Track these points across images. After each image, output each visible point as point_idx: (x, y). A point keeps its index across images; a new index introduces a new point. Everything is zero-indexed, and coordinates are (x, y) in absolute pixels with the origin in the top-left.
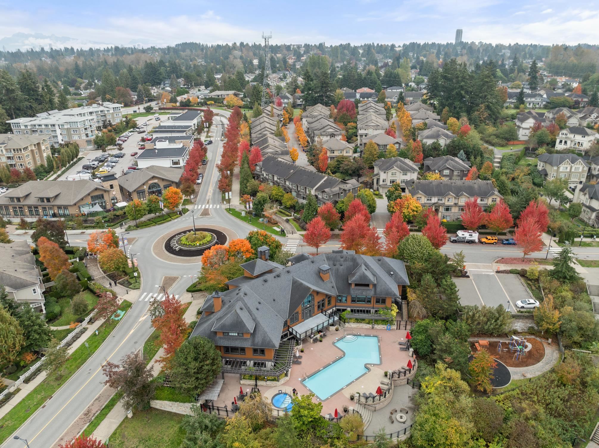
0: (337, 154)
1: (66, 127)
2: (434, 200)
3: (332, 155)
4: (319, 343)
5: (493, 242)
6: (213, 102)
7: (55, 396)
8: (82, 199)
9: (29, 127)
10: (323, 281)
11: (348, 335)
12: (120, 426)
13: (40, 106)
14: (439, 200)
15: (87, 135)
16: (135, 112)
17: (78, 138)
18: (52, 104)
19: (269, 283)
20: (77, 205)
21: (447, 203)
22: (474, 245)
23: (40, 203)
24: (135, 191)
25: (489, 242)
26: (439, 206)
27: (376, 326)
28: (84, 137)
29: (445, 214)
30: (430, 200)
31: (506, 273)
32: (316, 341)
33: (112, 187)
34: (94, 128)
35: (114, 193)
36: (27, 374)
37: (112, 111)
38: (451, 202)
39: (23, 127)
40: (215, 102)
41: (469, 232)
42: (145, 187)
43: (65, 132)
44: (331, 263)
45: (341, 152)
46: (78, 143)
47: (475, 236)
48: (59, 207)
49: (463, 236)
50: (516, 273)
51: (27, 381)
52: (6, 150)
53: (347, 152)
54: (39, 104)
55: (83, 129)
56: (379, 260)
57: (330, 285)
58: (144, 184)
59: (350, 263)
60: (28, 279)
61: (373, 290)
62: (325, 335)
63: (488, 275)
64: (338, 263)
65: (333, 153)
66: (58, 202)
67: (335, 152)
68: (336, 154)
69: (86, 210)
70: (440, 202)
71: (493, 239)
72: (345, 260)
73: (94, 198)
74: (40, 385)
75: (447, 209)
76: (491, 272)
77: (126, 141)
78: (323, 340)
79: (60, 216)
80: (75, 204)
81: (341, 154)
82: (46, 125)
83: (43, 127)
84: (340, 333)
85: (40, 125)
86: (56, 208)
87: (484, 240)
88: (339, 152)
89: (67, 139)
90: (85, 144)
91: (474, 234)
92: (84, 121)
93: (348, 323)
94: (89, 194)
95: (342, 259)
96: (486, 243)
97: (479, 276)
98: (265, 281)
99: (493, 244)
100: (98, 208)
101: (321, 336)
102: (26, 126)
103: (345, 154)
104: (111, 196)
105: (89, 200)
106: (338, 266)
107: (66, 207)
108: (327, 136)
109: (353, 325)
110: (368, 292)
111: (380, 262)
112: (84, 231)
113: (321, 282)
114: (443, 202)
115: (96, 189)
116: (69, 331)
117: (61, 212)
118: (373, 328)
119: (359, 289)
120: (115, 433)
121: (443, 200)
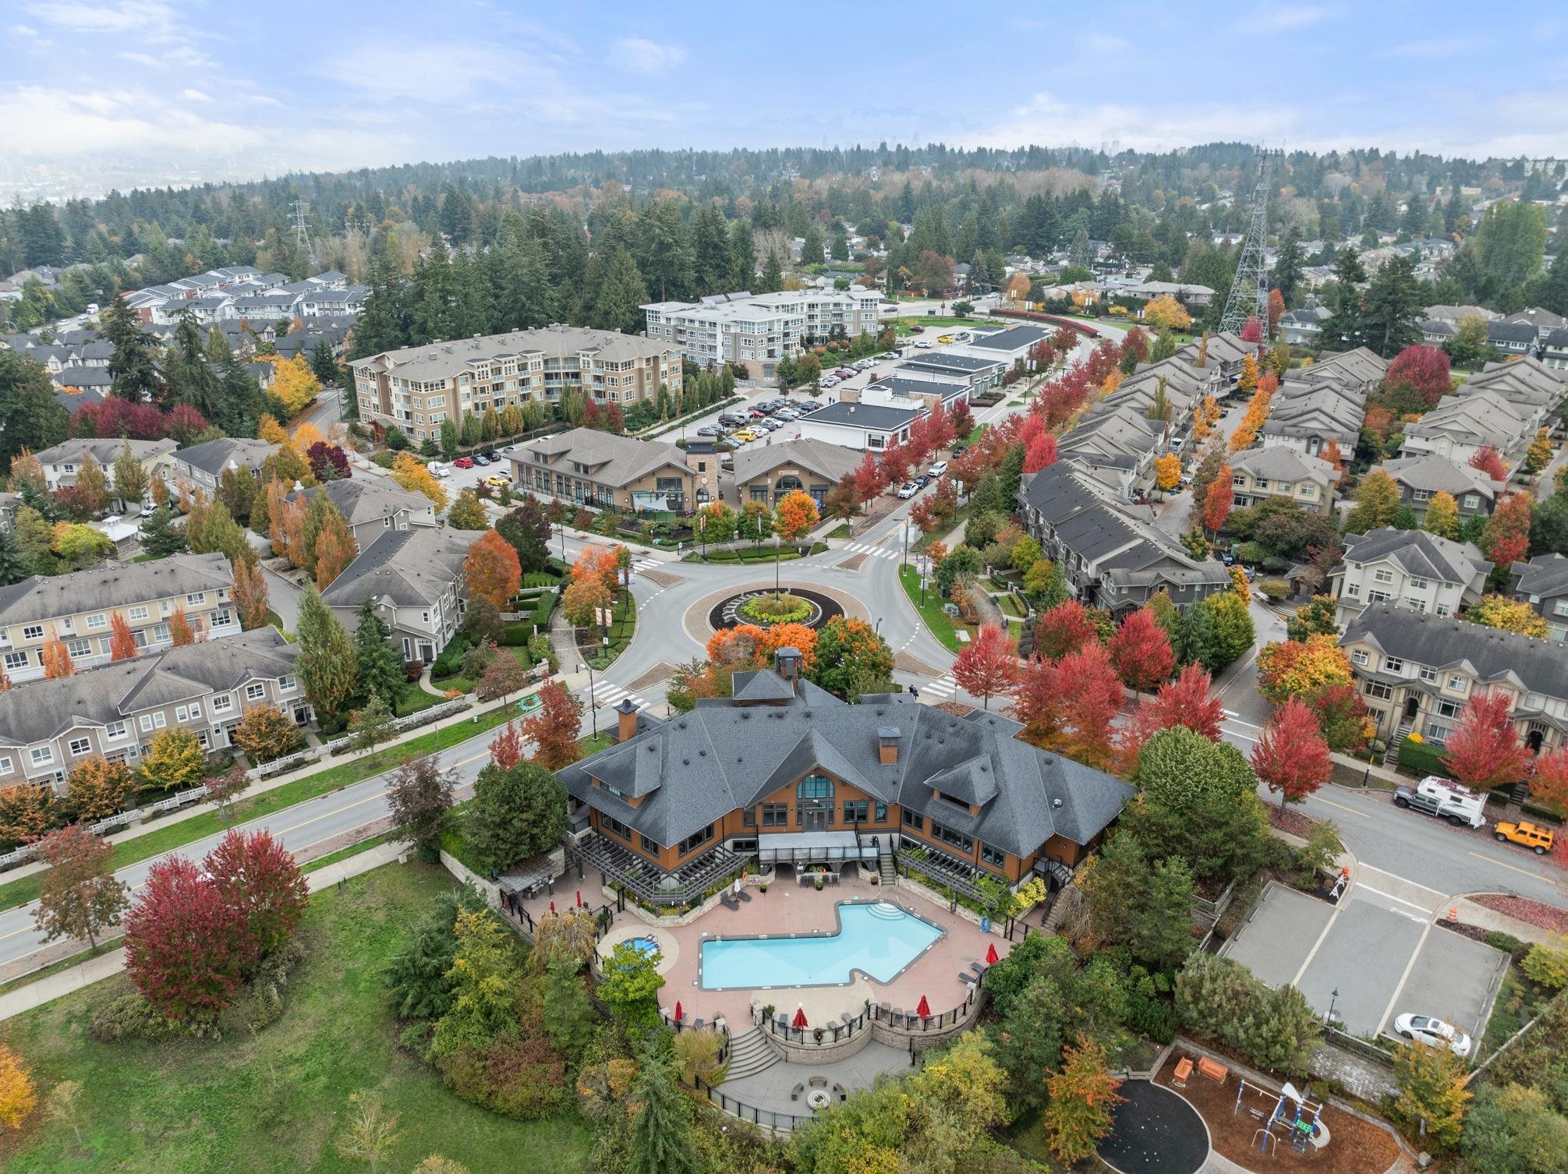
0: (1275, 492)
1: (733, 330)
2: (1410, 671)
3: (1261, 490)
4: (812, 891)
5: (1533, 842)
6: (1124, 310)
7: (349, 789)
8: (639, 480)
9: (673, 323)
10: (879, 761)
11: (886, 901)
12: (379, 868)
13: (720, 282)
14: (1424, 674)
15: (771, 354)
16: (931, 312)
17: (754, 358)
18: (744, 279)
19: (751, 722)
20: (630, 490)
21: (1446, 691)
22: (1464, 831)
23: (574, 473)
24: (745, 484)
25: (1520, 838)
26: (1420, 694)
27: (960, 909)
28: (763, 358)
29: (1440, 724)
30: (1398, 668)
31: (1471, 936)
32: (808, 883)
33: (702, 467)
34: (795, 339)
35: (704, 481)
36: (341, 742)
37: (856, 307)
38: (1461, 692)
39: (663, 321)
40: (1129, 309)
41: (1454, 790)
42: (770, 482)
43: (730, 342)
44: (924, 728)
45: (1287, 489)
46: (748, 367)
47: (1473, 808)
48: (601, 487)
49: (1430, 795)
50: (1504, 948)
51: (336, 752)
52: (596, 362)
53: (1304, 491)
54: (720, 277)
55: (765, 340)
56: (1049, 762)
57: (888, 775)
58: (767, 474)
59: (962, 744)
60: (423, 594)
61: (977, 820)
62: (835, 880)
63: (1403, 920)
64: (936, 735)
65: (1264, 485)
66: (604, 478)
67: (1270, 485)
68: (1272, 489)
69: (640, 503)
70: (1428, 681)
71: (1534, 836)
72: (956, 734)
73: (663, 483)
74: (346, 766)
75: (1447, 709)
76: (1419, 913)
77: (850, 376)
78: (827, 890)
79: (600, 505)
80: (625, 487)
81: (1288, 494)
82: (702, 323)
83: (697, 324)
84: (874, 893)
85: (692, 321)
86: (595, 488)
87: (1505, 828)
88: (1283, 486)
89: (730, 357)
90: (761, 371)
91: (1467, 800)
92: (771, 322)
93: (907, 877)
94: (653, 473)
95: (951, 729)
96: (1506, 840)
97: (1369, 911)
98: (746, 717)
99: (1533, 849)
100: (661, 505)
101: (825, 879)
102: (668, 319)
103: (1296, 494)
104: (697, 486)
105: (652, 484)
106: (933, 741)
107: (610, 490)
108: (1299, 438)
109: (913, 887)
110: (963, 822)
111: (1046, 767)
112: (586, 534)
113: (871, 762)
114: (1437, 684)
115: (669, 466)
116: (439, 701)
117: (603, 498)
118: (953, 911)
119: (947, 808)
120: (364, 875)
121: (1439, 678)
